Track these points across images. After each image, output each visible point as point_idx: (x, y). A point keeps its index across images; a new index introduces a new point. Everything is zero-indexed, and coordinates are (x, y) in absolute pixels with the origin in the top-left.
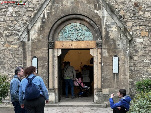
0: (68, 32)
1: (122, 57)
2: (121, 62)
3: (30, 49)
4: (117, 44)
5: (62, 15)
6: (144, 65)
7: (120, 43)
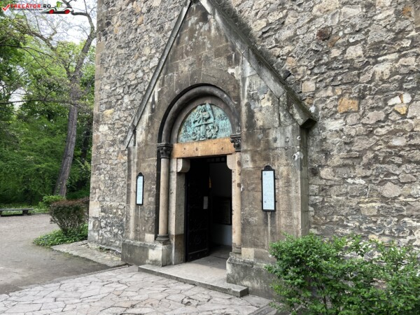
0: (193, 125)
1: (283, 170)
2: (280, 183)
3: (136, 160)
4: (271, 138)
5: (177, 92)
6: (347, 193)
7: (278, 135)
